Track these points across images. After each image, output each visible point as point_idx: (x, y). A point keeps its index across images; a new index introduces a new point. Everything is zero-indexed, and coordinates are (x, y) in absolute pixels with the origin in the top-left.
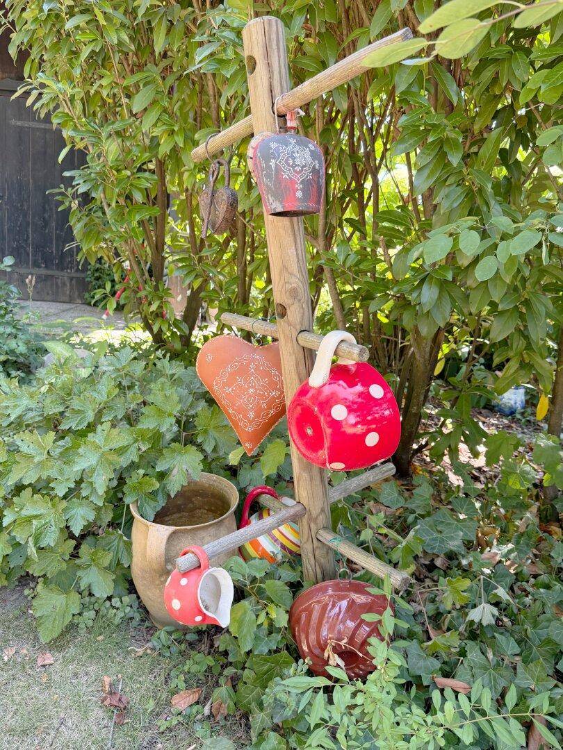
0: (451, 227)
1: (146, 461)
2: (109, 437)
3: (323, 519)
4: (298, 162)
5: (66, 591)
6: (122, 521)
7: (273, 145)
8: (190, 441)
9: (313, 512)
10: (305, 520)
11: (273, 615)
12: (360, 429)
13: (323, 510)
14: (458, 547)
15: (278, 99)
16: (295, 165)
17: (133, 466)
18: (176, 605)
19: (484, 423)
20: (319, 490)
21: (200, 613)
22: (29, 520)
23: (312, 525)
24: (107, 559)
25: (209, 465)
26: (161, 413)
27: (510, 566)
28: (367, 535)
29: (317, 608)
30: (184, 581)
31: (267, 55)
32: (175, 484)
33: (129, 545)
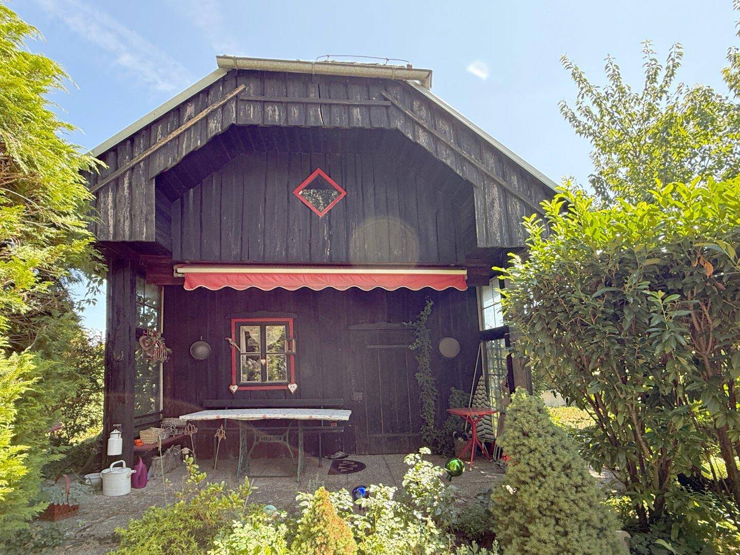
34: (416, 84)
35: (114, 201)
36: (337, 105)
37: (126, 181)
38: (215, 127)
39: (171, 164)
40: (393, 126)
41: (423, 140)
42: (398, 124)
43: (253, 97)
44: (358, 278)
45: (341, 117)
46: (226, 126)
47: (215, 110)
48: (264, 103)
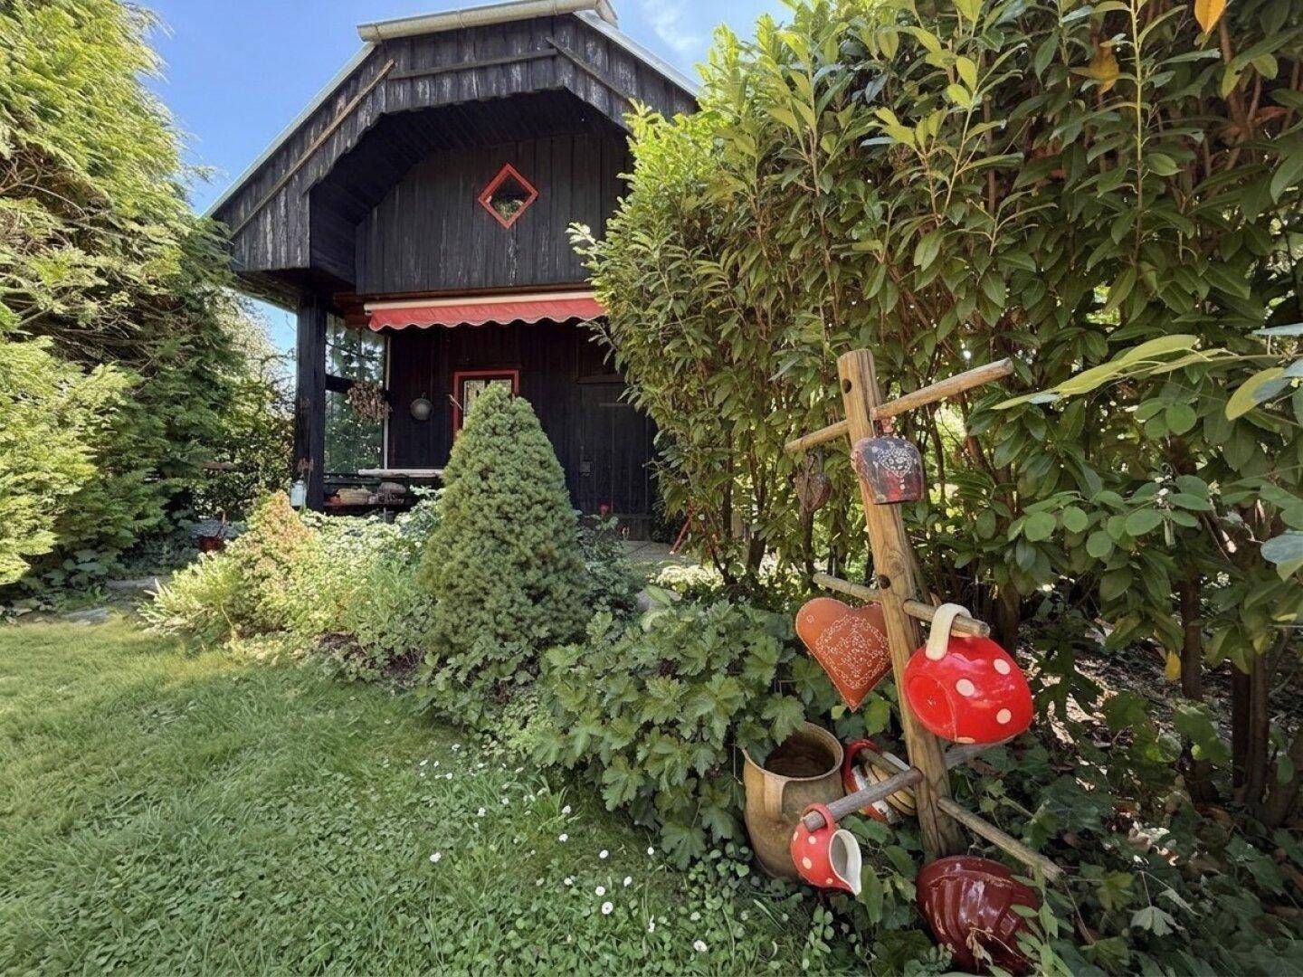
0: (1051, 502)
1: (753, 709)
2: (721, 684)
3: (943, 788)
4: (900, 461)
5: (688, 826)
6: (733, 762)
7: (875, 450)
8: (788, 691)
9: (930, 776)
10: (923, 785)
11: (900, 886)
12: (985, 704)
13: (941, 777)
14: (1095, 825)
15: (874, 411)
16: (896, 465)
17: (741, 712)
18: (807, 863)
19: (1079, 666)
20: (936, 756)
21: (832, 875)
22: (662, 757)
23: (932, 793)
24: (726, 801)
25: (809, 715)
26: (763, 664)
27: (1168, 856)
28: (988, 806)
29: (949, 886)
30: (812, 840)
31: (861, 377)
32: (782, 732)
33: (743, 788)
34: (592, 17)
35: (272, 224)
36: (495, 66)
37: (283, 198)
38: (365, 120)
39: (323, 173)
40: (559, 84)
41: (596, 98)
42: (566, 80)
43: (403, 74)
44: (551, 305)
45: (498, 82)
46: (376, 116)
47: (366, 96)
48: (412, 80)
